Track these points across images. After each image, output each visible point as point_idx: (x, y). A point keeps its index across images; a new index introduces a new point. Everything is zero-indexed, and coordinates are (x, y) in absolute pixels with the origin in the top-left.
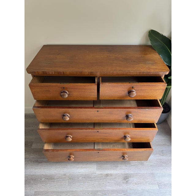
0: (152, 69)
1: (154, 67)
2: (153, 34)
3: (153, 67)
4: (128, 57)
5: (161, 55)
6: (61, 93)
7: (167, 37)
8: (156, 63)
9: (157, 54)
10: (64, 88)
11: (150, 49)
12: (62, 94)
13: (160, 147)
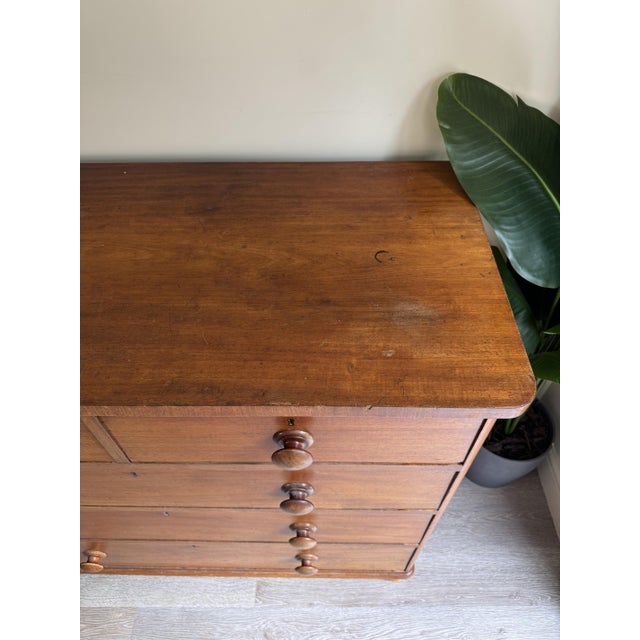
2: (463, 100)
13: (493, 608)
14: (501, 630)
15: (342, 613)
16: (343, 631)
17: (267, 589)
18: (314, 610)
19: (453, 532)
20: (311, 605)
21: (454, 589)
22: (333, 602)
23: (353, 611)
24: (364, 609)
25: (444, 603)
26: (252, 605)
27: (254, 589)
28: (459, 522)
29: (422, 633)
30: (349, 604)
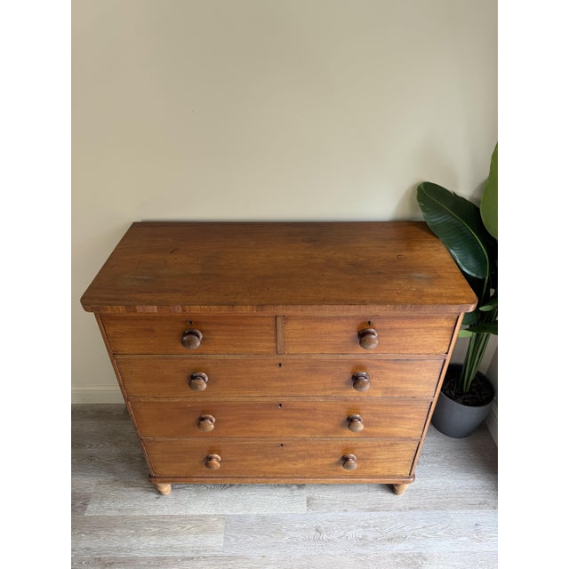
0: (427, 296)
1: (436, 290)
2: (429, 194)
3: (430, 291)
4: (362, 259)
5: (453, 249)
6: (185, 335)
7: (467, 199)
8: (439, 277)
9: (443, 247)
10: (191, 322)
11: (424, 233)
12: (185, 338)
13: (469, 511)
14: (477, 525)
15: (367, 515)
16: (369, 527)
17: (315, 502)
18: (348, 514)
19: (436, 465)
20: (346, 511)
21: (441, 500)
22: (360, 509)
23: (374, 514)
24: (383, 513)
25: (436, 508)
26: (305, 511)
27: (305, 502)
28: (439, 459)
29: (424, 527)
30: (372, 510)
